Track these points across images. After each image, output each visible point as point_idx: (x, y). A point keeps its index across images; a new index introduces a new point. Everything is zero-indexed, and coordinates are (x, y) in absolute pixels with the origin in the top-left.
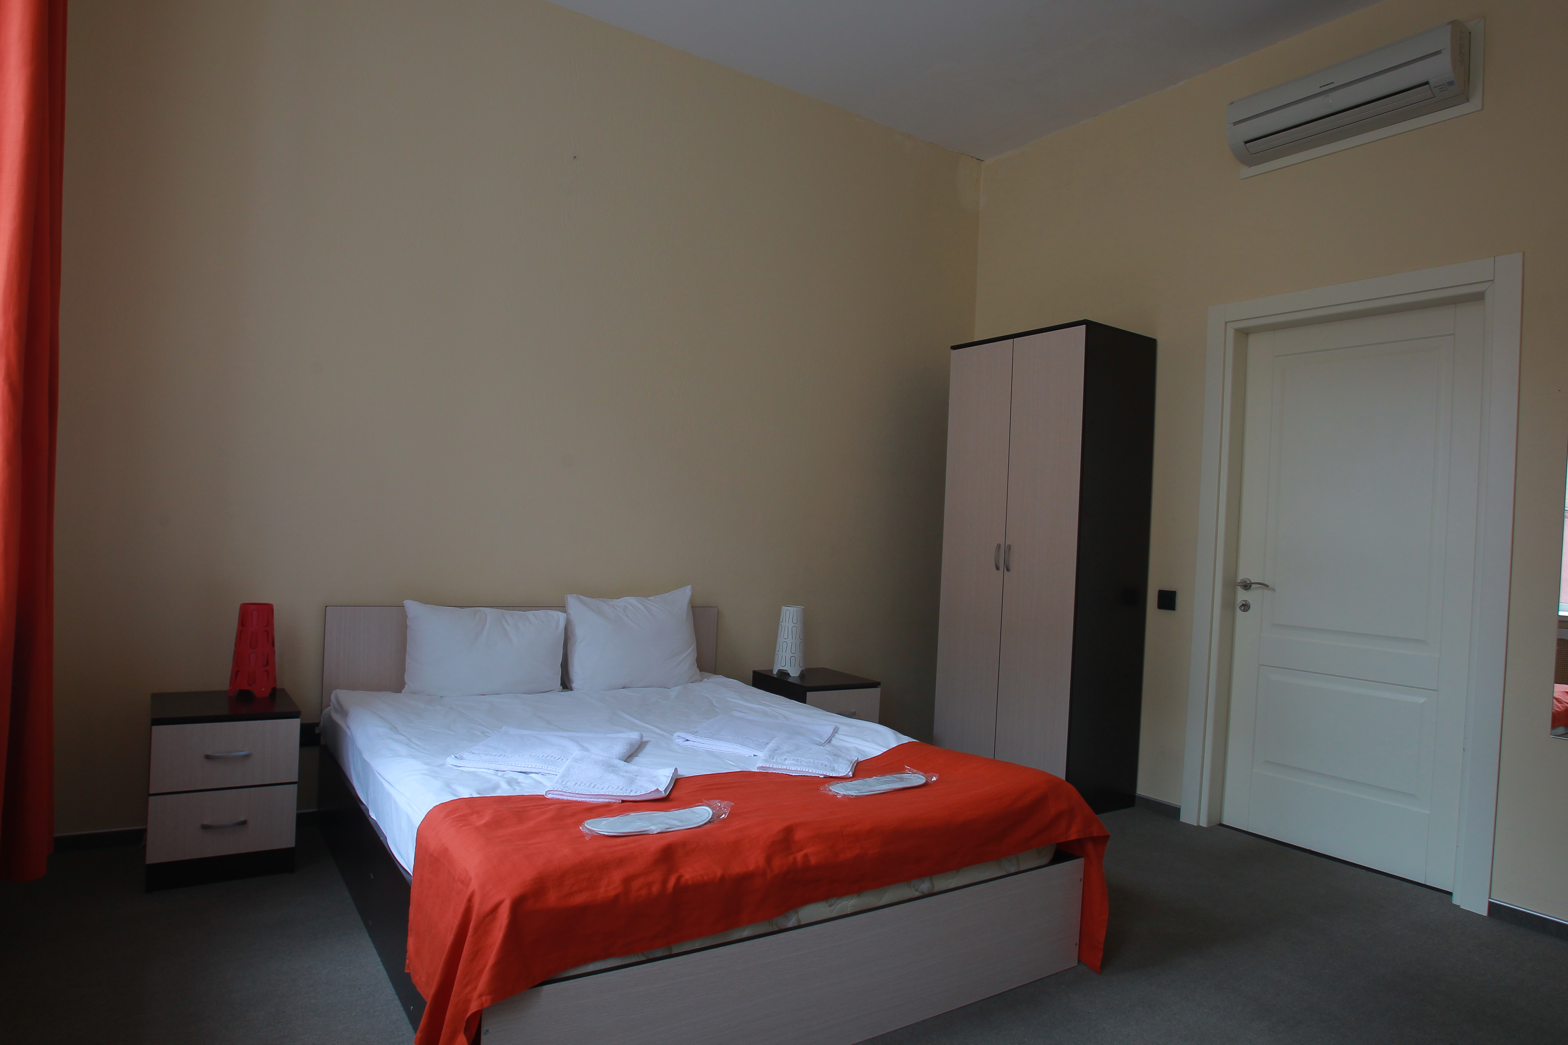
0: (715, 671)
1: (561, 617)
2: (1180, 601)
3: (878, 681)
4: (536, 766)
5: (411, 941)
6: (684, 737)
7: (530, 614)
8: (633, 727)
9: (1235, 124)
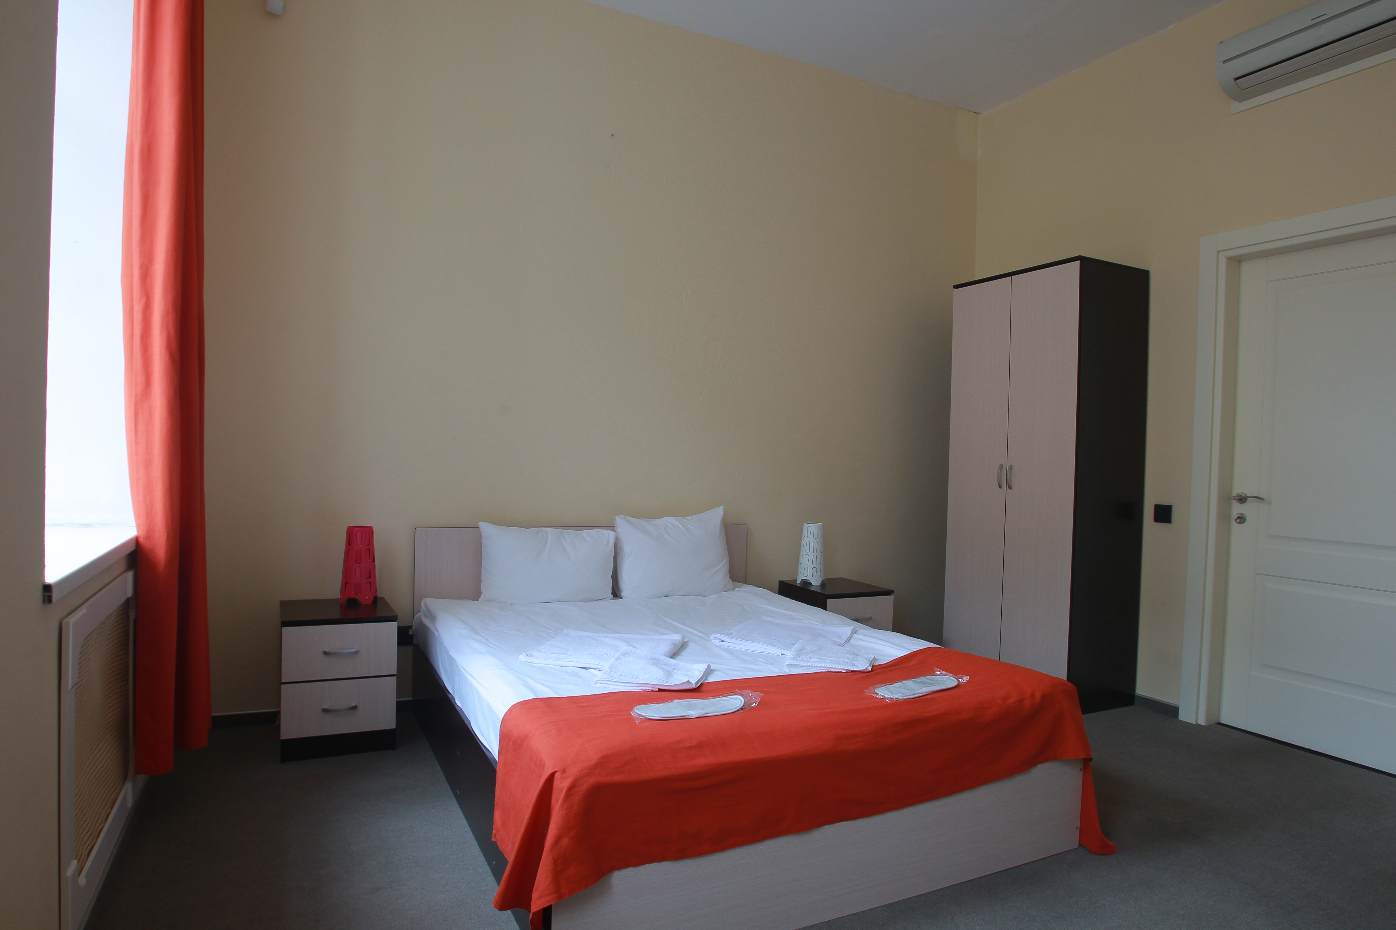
0: (746, 582)
1: (611, 535)
2: (1175, 514)
3: (892, 589)
4: (594, 662)
5: (497, 815)
6: (720, 638)
7: (584, 533)
8: (676, 630)
9: (1225, 62)
